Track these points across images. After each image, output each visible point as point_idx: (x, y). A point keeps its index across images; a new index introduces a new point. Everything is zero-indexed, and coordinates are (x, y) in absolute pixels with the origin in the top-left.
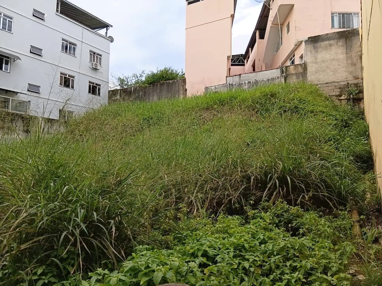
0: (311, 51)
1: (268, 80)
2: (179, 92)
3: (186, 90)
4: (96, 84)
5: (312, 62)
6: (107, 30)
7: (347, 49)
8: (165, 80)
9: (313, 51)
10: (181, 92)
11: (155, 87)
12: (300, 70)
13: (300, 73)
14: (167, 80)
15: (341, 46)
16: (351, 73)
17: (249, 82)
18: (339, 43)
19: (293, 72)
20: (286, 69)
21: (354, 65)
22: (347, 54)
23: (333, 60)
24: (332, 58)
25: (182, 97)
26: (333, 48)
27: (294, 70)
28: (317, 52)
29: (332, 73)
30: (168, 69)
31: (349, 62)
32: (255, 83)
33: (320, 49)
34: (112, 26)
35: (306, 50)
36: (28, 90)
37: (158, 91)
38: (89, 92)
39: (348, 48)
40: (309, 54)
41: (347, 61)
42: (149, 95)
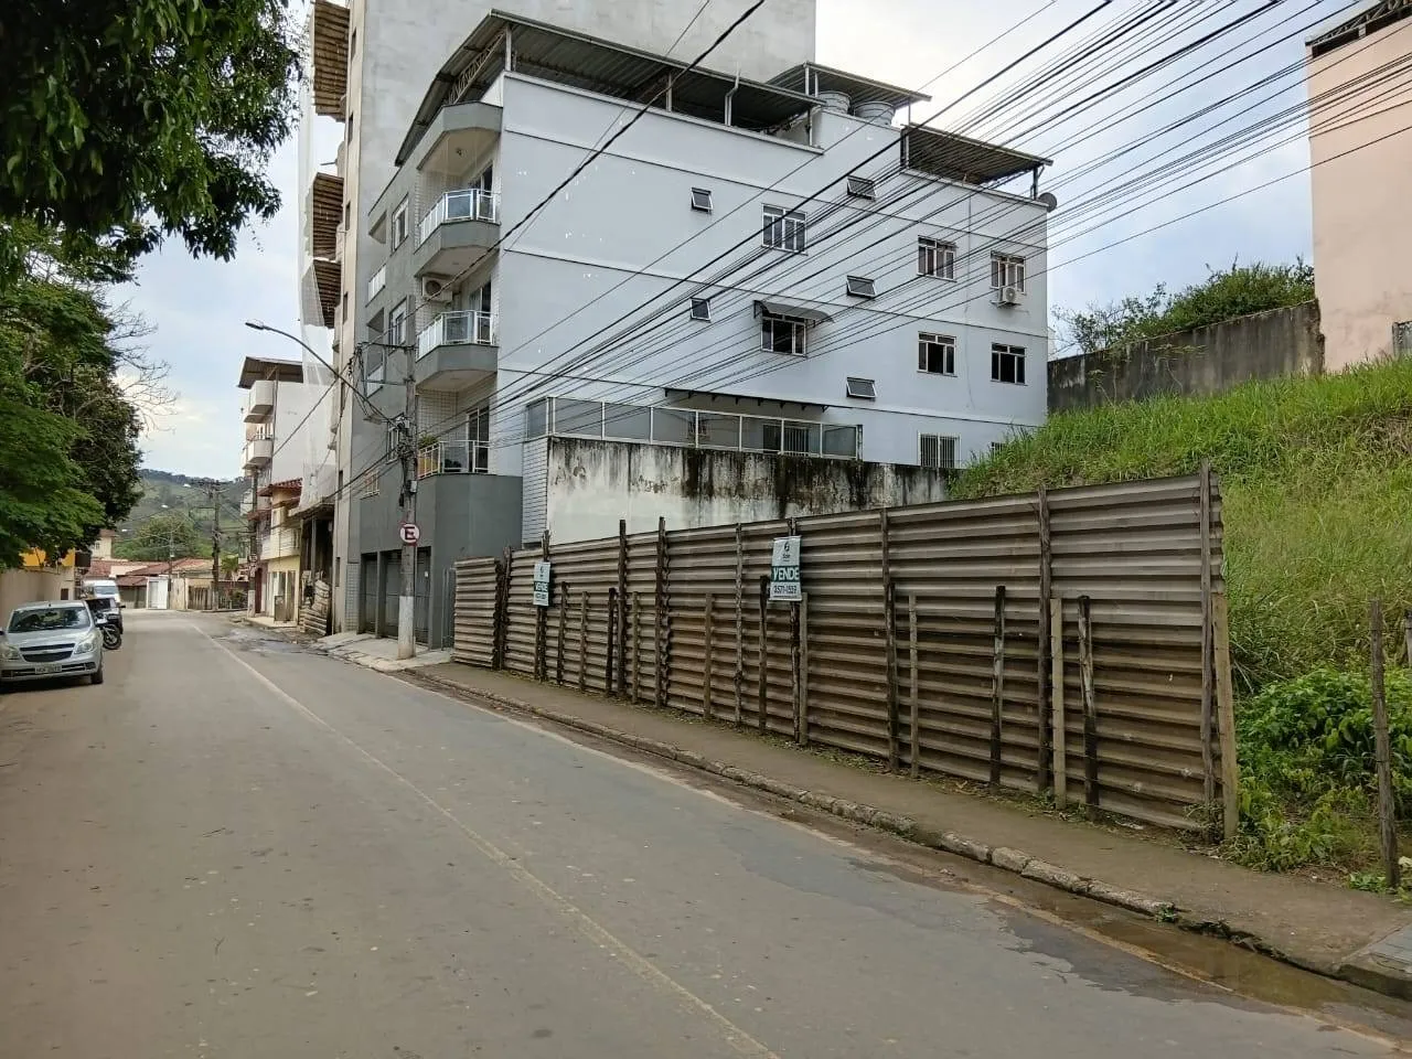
2: (1294, 347)
3: (1321, 340)
4: (1013, 350)
6: (1036, 177)
8: (1242, 313)
10: (1304, 346)
11: (1207, 338)
14: (1250, 311)
25: (1306, 364)
30: (1251, 271)
34: (1050, 163)
36: (848, 395)
37: (1218, 347)
38: (995, 376)
42: (1186, 364)
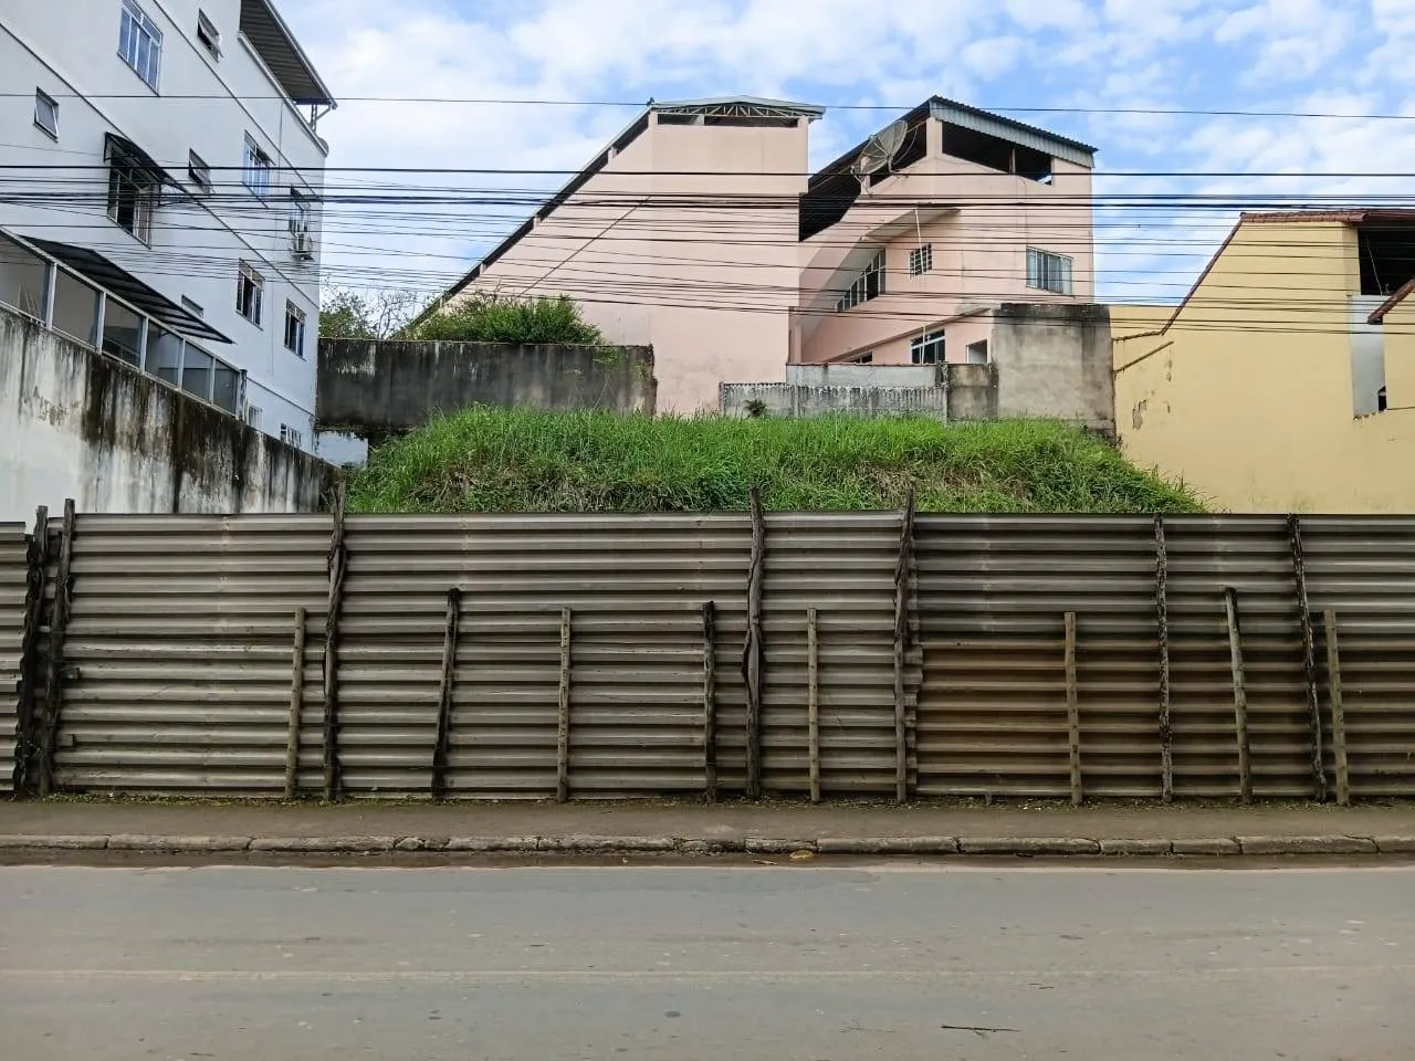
0: (1007, 338)
1: (906, 392)
2: (628, 384)
3: (654, 383)
4: (299, 313)
5: (1012, 367)
7: (1084, 345)
9: (1013, 339)
12: (983, 379)
13: (982, 387)
15: (1073, 338)
16: (1092, 404)
17: (855, 391)
18: (1068, 332)
19: (966, 382)
20: (949, 372)
21: (1098, 386)
22: (1084, 359)
23: (1054, 367)
24: (1054, 362)
26: (1056, 340)
27: (968, 377)
28: (1021, 343)
29: (1052, 398)
31: (1089, 377)
32: (871, 394)
33: (1027, 339)
35: (995, 334)
38: (286, 340)
39: (1088, 345)
40: (1003, 344)
41: (1084, 374)
